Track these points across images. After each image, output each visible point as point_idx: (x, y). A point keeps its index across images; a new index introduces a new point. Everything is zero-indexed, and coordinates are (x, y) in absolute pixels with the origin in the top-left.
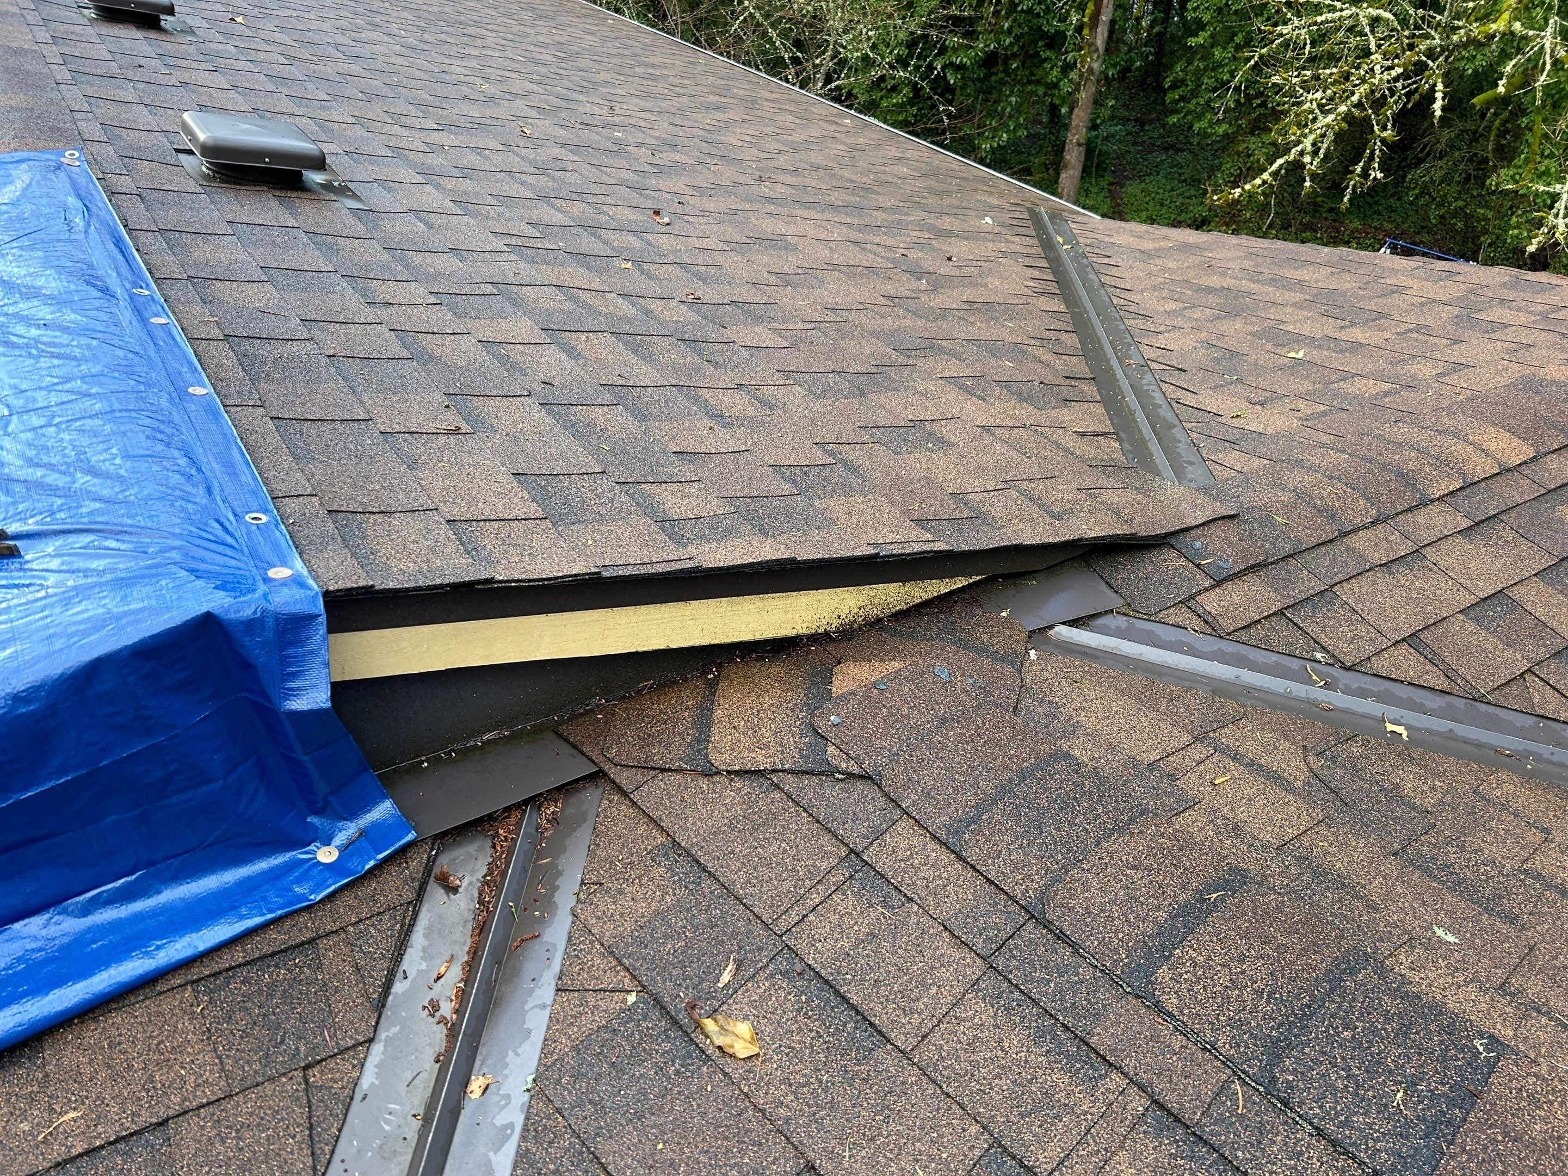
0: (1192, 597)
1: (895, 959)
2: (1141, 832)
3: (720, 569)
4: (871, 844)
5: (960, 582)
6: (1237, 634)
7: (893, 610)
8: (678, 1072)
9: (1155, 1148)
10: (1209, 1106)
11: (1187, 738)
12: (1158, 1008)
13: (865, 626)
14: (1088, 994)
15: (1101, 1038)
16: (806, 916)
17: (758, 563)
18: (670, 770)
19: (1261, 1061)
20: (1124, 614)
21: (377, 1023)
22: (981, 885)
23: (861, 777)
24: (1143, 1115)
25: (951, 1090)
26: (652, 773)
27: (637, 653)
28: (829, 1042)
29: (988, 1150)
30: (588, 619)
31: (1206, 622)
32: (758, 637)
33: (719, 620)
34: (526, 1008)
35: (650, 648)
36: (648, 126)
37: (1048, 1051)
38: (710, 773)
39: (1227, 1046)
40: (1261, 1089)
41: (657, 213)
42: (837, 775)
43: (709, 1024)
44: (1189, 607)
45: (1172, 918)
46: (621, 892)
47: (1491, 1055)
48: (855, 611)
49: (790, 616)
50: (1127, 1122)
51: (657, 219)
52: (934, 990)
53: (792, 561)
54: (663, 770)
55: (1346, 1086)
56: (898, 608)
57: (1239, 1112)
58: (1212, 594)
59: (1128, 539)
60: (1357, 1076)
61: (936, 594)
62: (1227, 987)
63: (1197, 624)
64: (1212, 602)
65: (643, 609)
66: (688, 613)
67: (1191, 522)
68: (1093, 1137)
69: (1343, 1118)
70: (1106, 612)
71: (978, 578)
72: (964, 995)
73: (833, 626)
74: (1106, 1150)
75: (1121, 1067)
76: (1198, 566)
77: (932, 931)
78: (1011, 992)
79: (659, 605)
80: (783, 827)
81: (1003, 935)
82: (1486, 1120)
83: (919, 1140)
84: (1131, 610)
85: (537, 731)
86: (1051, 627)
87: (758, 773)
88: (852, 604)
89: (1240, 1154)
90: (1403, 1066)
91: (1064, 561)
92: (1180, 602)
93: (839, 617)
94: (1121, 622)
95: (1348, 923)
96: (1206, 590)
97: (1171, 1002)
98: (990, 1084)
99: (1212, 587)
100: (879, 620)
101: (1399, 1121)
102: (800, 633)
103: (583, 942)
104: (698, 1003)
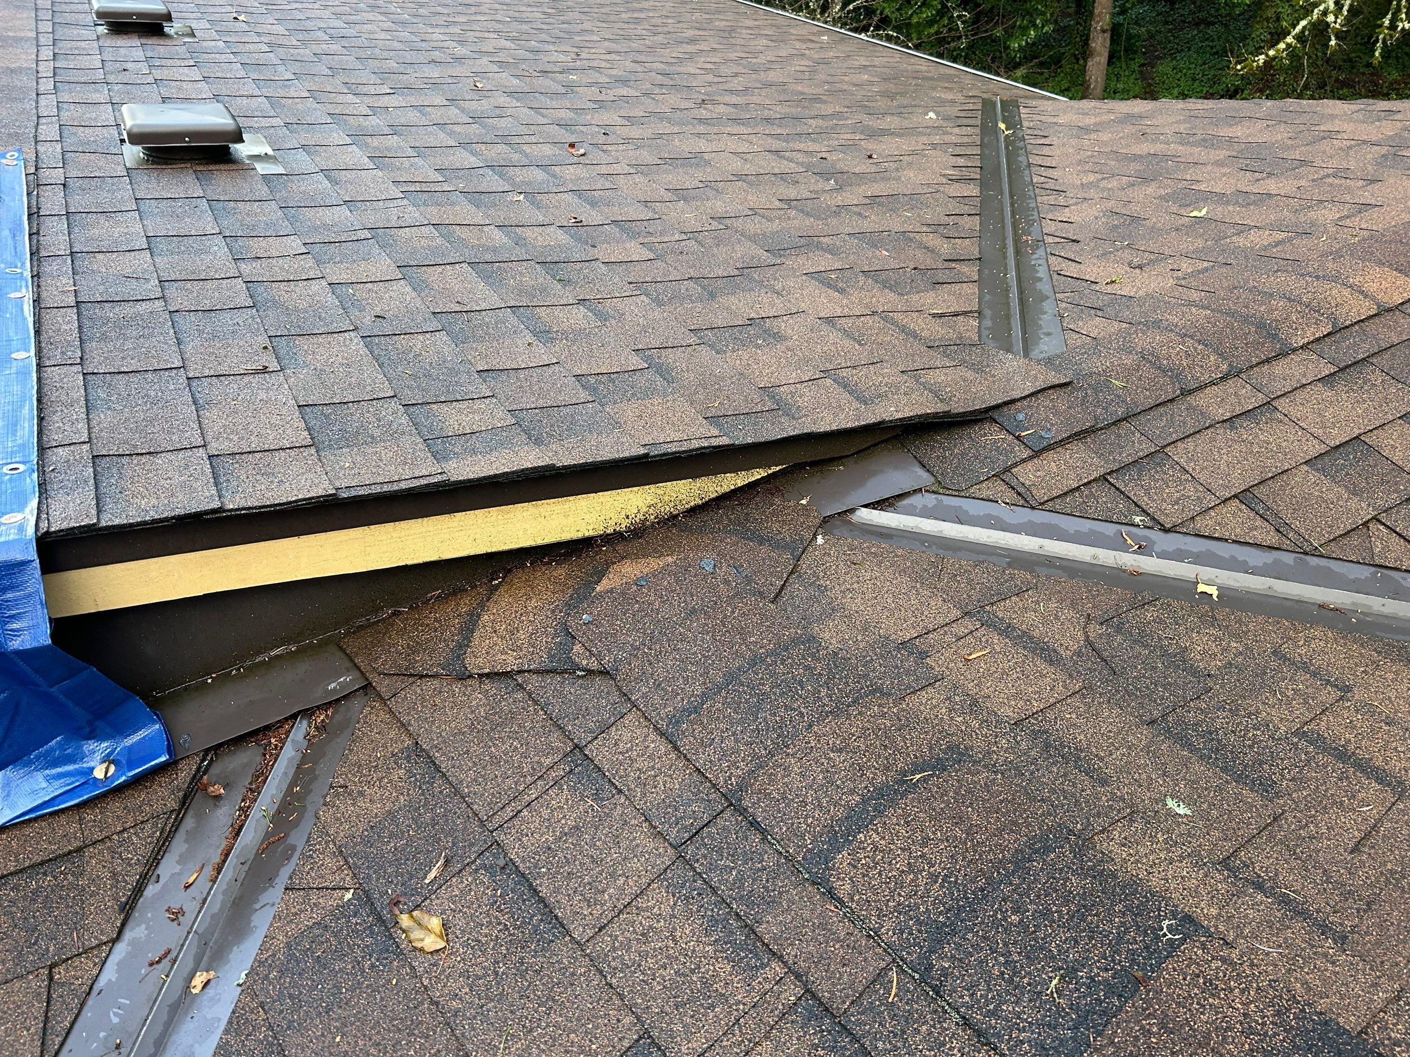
0: (1008, 470)
1: (593, 852)
2: (860, 713)
3: (469, 481)
4: (596, 738)
5: (758, 474)
6: (1050, 504)
7: (687, 506)
8: (373, 966)
9: (798, 1039)
10: (861, 995)
11: (956, 613)
12: (831, 894)
13: (658, 523)
14: (767, 881)
15: (768, 929)
16: (520, 811)
17: (513, 472)
18: (427, 676)
19: (921, 948)
20: (934, 492)
21: (123, 925)
22: (690, 774)
23: (601, 672)
24: (795, 1004)
25: (614, 981)
26: (411, 680)
27: (406, 565)
28: (513, 935)
29: (637, 1041)
30: (344, 538)
31: (1019, 494)
32: (540, 542)
33: (492, 529)
34: (257, 906)
35: (420, 561)
36: (608, 66)
37: (716, 941)
38: (464, 677)
39: (890, 933)
40: (917, 976)
41: (572, 145)
42: (579, 673)
43: (405, 920)
44: (1004, 481)
45: (865, 801)
46: (361, 793)
47: (1177, 937)
48: (645, 509)
49: (571, 520)
50: (776, 1012)
51: (572, 150)
52: (622, 880)
53: (552, 467)
54: (421, 677)
55: (1003, 973)
56: (692, 504)
57: (890, 1000)
58: (1029, 465)
59: (941, 417)
60: (1016, 962)
61: (733, 487)
62: (903, 871)
63: (1011, 495)
64: (1027, 474)
65: (403, 524)
66: (455, 524)
67: (1017, 394)
68: (740, 1028)
69: (992, 1007)
70: (915, 491)
71: (778, 469)
72: (649, 885)
73: (623, 526)
74: (750, 1041)
75: (782, 956)
76: (1018, 438)
77: (633, 822)
78: (695, 881)
79: (420, 520)
80: (520, 726)
81: (698, 824)
82: (1144, 1010)
83: (574, 1032)
84: (941, 487)
85: (324, 644)
86: (852, 511)
87: (506, 674)
88: (641, 504)
89: (880, 1045)
90: (1067, 951)
91: (877, 444)
92: (993, 476)
93: (628, 517)
94: (930, 500)
95: (1065, 798)
96: (1024, 461)
97: (844, 889)
98: (654, 974)
99: (1031, 458)
100: (676, 517)
101: (1050, 1010)
102: (587, 534)
103: (320, 843)
104: (401, 899)
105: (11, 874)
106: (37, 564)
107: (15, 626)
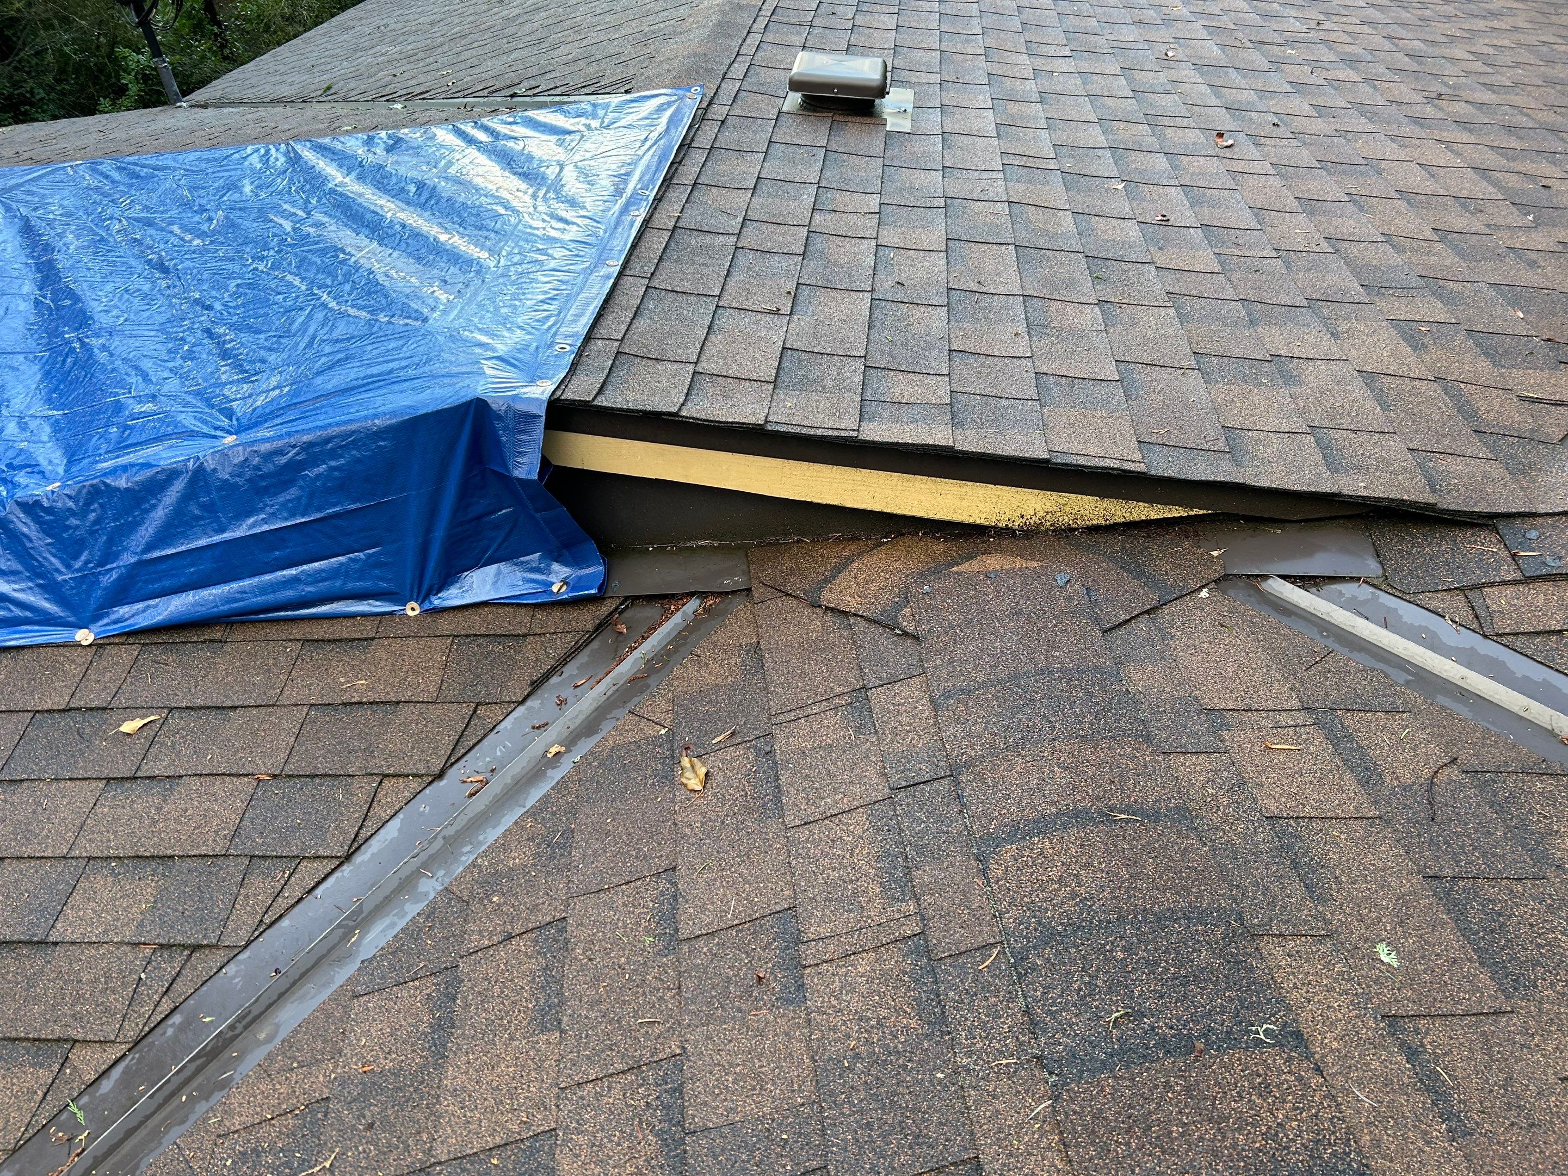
0: (1479, 587)
1: (832, 768)
4: (882, 686)
5: (1176, 512)
6: (1510, 638)
7: (1088, 523)
8: (653, 784)
9: (896, 962)
10: (960, 953)
12: (984, 872)
13: (1053, 531)
14: (944, 842)
15: (922, 876)
16: (800, 718)
18: (790, 595)
19: (1029, 942)
20: (1373, 586)
21: (528, 696)
22: (936, 741)
23: (914, 636)
24: (909, 937)
25: (794, 862)
26: (780, 594)
27: (812, 502)
28: (748, 802)
29: (786, 910)
31: (1477, 617)
32: (931, 516)
33: (890, 492)
34: (609, 716)
35: (825, 502)
37: (880, 868)
38: (816, 605)
39: (1011, 920)
40: (1012, 961)
41: (1220, 135)
42: (897, 631)
43: (685, 762)
44: (1467, 597)
45: (1058, 815)
46: (707, 665)
47: (1268, 1041)
48: (1042, 514)
49: (965, 503)
50: (892, 937)
51: (1219, 140)
52: (841, 796)
54: (788, 595)
55: (1080, 989)
56: (1095, 522)
57: (980, 968)
58: (1509, 591)
59: (1421, 508)
60: (1097, 986)
61: (1144, 518)
62: (1052, 880)
63: (1465, 614)
64: (1499, 599)
66: (859, 479)
67: (1542, 509)
68: (859, 935)
69: (1054, 1009)
70: (1352, 578)
71: (1201, 512)
72: (857, 808)
73: (1016, 524)
74: (861, 946)
75: (919, 899)
76: (1514, 556)
77: (873, 759)
78: (891, 819)
79: (831, 466)
80: (834, 656)
81: (917, 780)
82: (1180, 1070)
83: (750, 884)
84: (1384, 584)
85: (738, 547)
86: (1265, 577)
87: (845, 614)
88: (1038, 507)
89: (951, 994)
90: (1147, 999)
91: (1335, 518)
92: (1456, 588)
93: (1022, 517)
94: (1364, 592)
96: (1505, 583)
97: (996, 871)
98: (823, 871)
99: (1516, 582)
100: (1072, 530)
101: (1099, 1033)
102: (978, 521)
103: (664, 689)
104: (691, 747)
105: (480, 635)
106: (543, 419)
107: (520, 460)
